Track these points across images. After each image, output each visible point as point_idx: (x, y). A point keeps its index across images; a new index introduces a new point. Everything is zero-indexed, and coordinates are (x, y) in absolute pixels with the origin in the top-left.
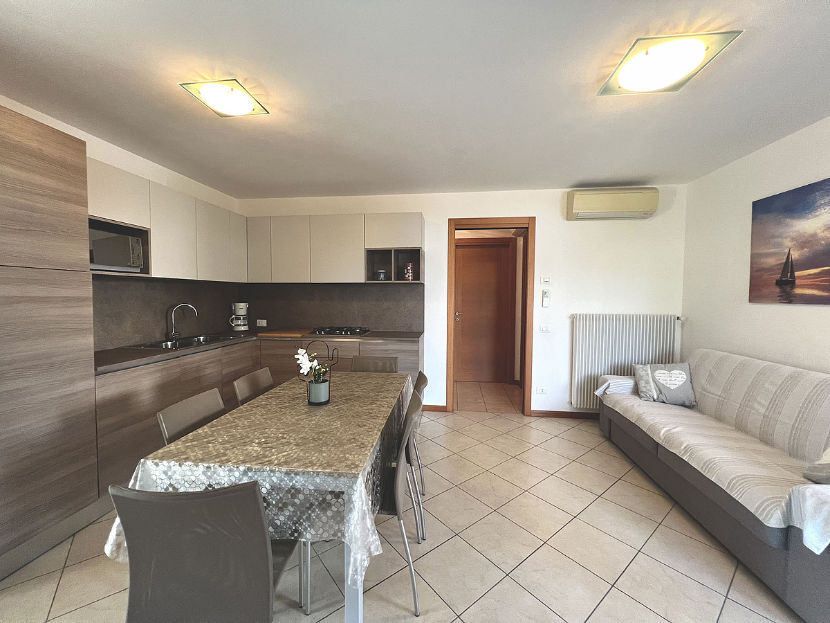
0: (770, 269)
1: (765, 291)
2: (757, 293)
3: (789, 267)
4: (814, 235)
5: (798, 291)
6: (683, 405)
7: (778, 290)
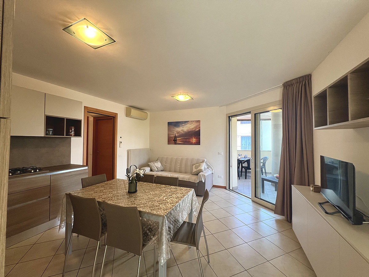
0: (172, 137)
1: (171, 142)
2: (169, 142)
3: (175, 137)
4: (180, 131)
5: (177, 142)
6: (162, 171)
7: (174, 142)
